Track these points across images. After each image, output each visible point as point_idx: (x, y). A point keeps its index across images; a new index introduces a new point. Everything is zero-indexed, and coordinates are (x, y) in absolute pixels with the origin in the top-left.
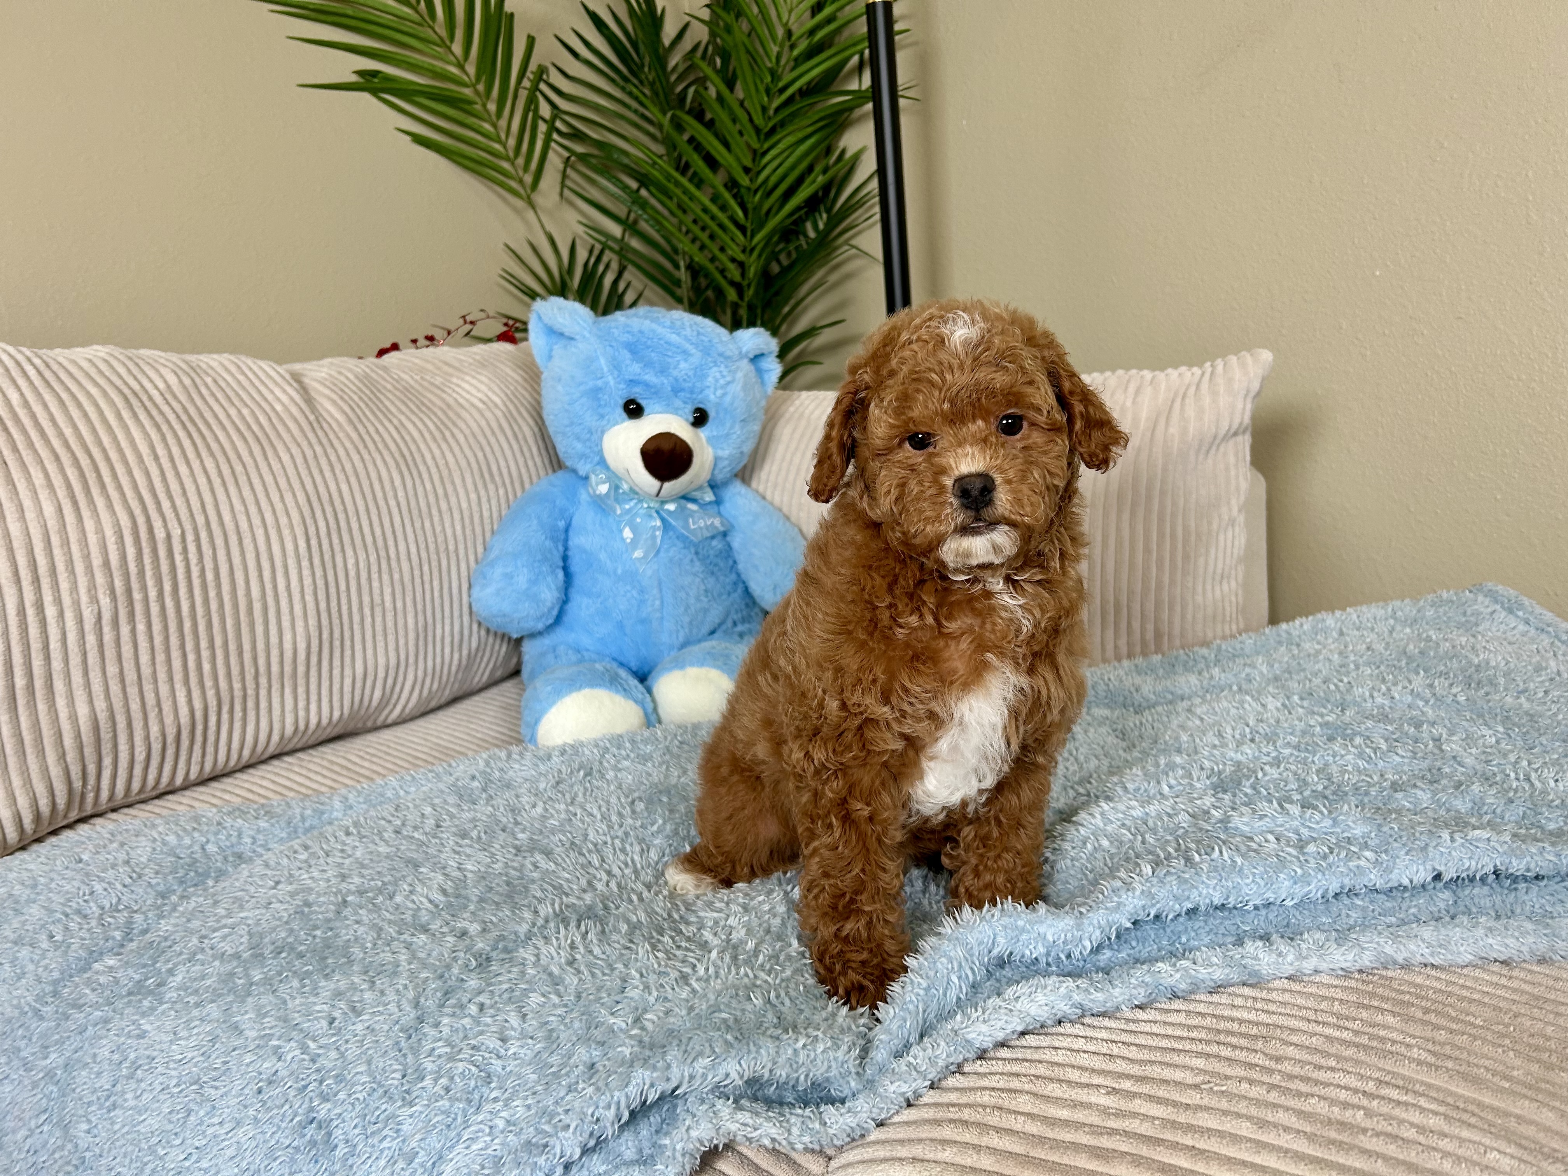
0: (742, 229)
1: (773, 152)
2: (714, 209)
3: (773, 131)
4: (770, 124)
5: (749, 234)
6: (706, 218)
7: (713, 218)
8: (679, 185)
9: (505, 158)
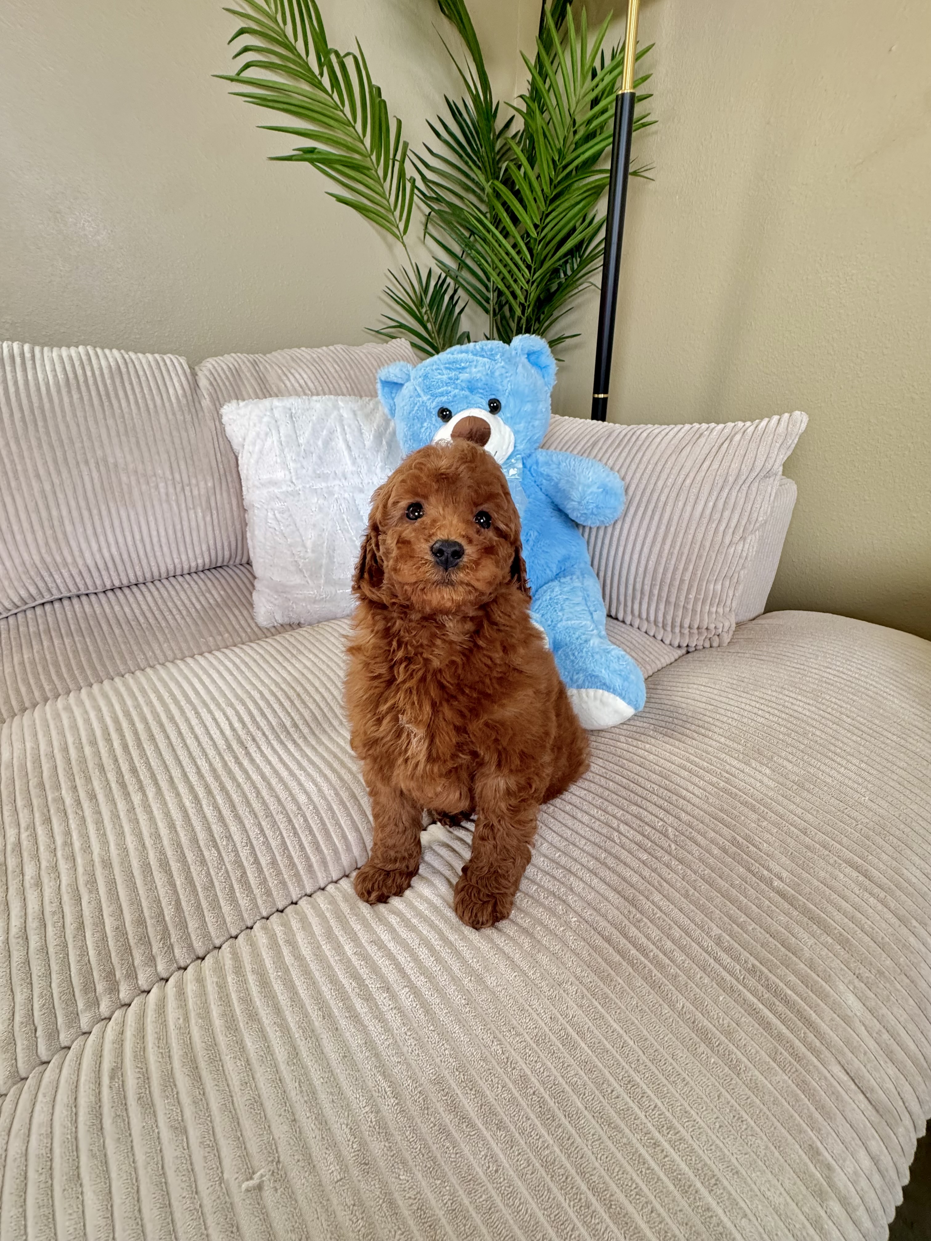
0: (529, 267)
1: (554, 214)
2: (513, 252)
3: (555, 198)
4: (555, 193)
5: (532, 271)
6: (507, 259)
7: (512, 259)
8: (494, 235)
9: (389, 210)
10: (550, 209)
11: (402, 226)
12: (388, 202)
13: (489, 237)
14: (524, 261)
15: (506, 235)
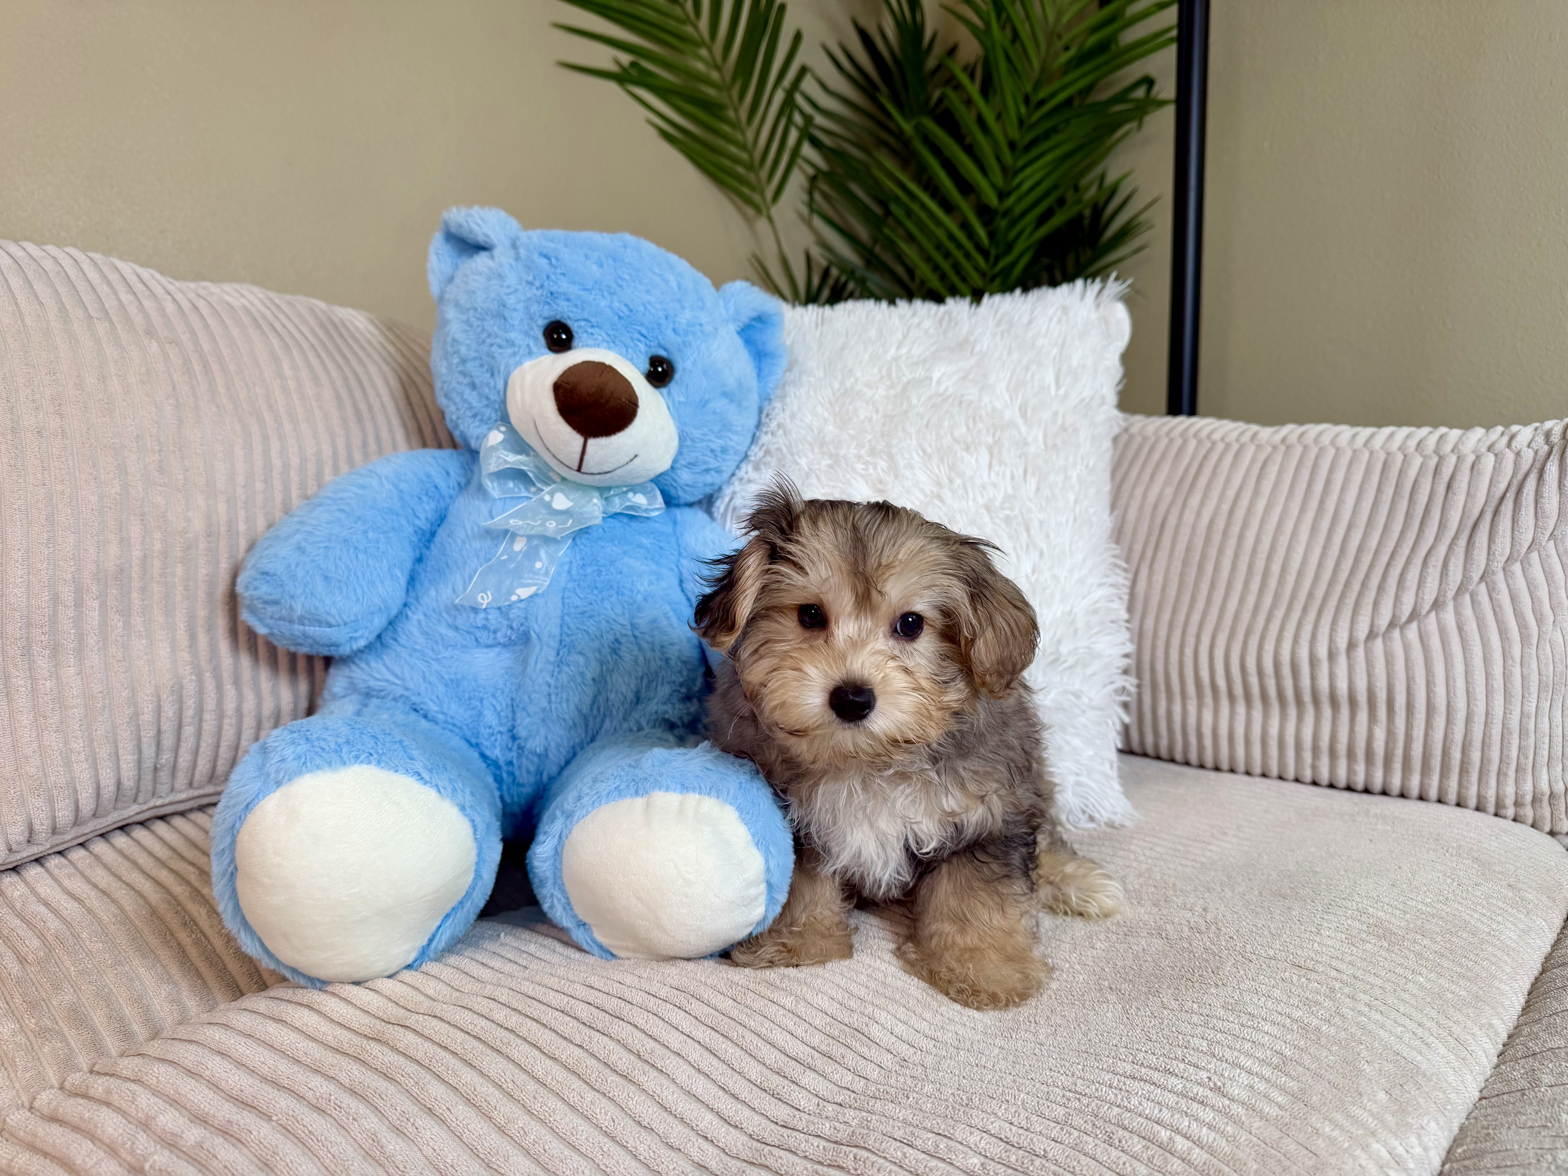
0: (985, 254)
1: (1028, 171)
3: (1028, 147)
4: (1027, 139)
5: (992, 259)
6: (951, 246)
7: (959, 246)
8: (923, 206)
9: (751, 168)
10: (1021, 163)
11: (769, 191)
12: (750, 155)
13: (915, 208)
14: (978, 246)
15: (948, 206)
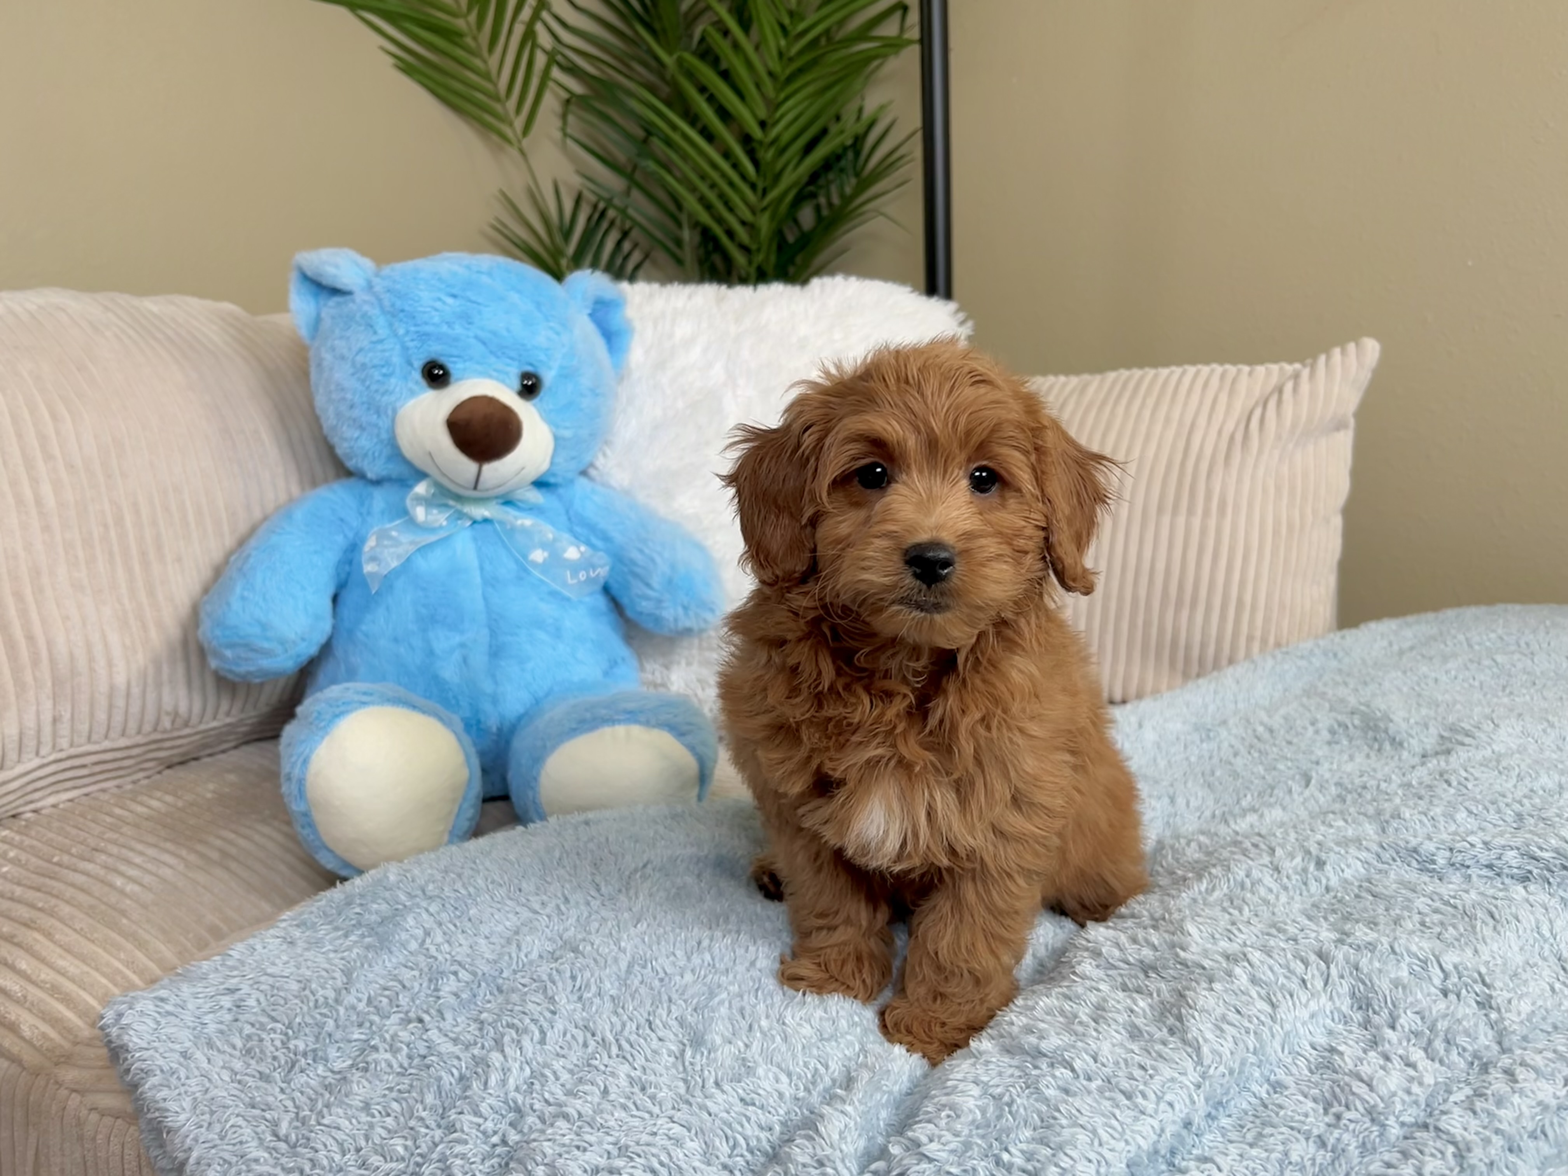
0: (753, 186)
1: (790, 103)
2: (724, 165)
3: (790, 80)
4: (788, 72)
5: (760, 192)
6: (714, 176)
7: (724, 175)
9: (496, 98)
10: (782, 96)
11: (519, 123)
12: (495, 85)
13: (677, 137)
14: (744, 177)
15: (709, 135)
